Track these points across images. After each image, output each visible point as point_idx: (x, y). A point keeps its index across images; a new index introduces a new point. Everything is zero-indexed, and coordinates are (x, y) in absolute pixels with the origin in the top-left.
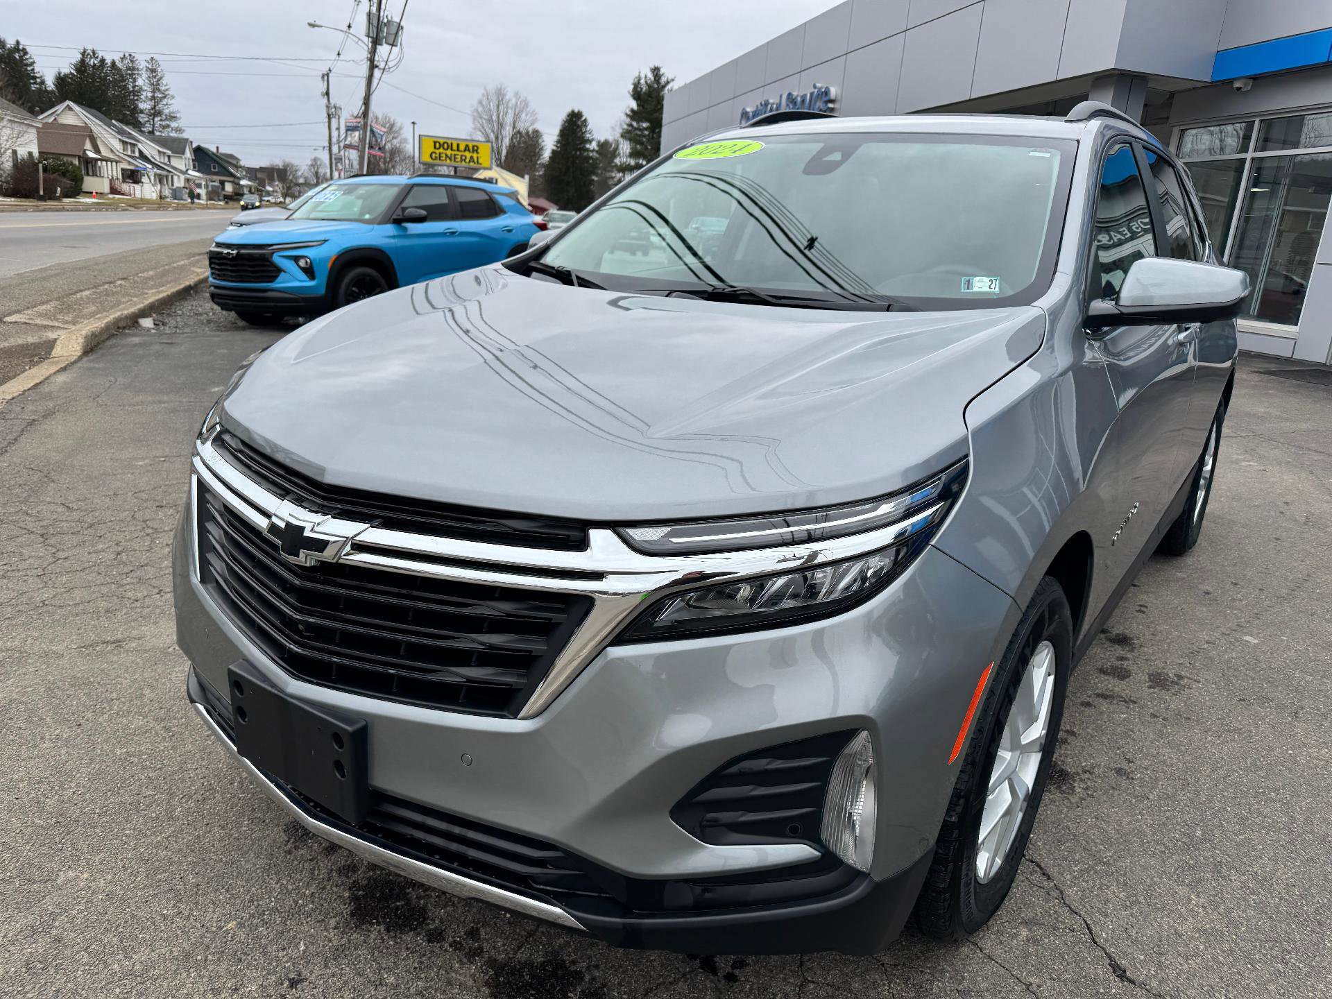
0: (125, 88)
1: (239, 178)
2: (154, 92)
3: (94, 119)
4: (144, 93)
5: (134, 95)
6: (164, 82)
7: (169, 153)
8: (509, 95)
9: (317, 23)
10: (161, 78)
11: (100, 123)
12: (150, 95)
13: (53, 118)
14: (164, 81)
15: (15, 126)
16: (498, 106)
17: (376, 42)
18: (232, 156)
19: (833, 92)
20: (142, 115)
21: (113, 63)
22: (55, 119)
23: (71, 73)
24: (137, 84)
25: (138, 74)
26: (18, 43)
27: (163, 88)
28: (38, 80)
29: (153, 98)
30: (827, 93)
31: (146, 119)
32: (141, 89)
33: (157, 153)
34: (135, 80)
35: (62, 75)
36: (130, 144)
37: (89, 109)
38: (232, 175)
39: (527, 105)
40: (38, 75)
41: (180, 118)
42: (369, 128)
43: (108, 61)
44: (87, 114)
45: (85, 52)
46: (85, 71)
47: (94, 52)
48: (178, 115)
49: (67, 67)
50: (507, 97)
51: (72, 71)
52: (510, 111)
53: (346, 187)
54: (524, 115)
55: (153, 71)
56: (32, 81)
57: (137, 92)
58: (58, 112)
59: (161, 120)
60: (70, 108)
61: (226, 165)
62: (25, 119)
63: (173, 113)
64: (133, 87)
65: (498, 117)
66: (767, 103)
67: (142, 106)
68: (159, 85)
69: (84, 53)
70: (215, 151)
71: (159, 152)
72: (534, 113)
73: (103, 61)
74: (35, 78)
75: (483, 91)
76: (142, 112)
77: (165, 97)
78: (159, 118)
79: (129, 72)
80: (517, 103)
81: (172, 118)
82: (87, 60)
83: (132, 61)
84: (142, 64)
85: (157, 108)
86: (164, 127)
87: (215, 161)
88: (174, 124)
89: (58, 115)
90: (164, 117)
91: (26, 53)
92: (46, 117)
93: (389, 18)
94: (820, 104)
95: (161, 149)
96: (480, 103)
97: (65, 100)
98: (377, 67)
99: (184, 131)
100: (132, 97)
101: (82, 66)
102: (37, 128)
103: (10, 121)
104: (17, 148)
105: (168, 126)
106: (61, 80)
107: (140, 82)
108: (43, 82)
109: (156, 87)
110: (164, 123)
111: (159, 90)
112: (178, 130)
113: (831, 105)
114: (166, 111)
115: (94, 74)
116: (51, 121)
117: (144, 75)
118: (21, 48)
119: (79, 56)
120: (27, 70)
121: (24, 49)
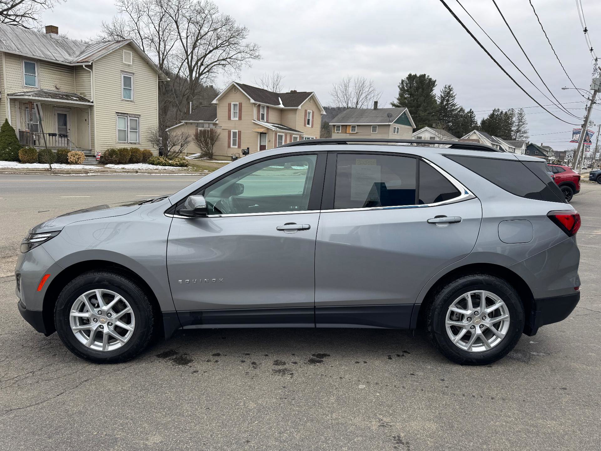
0: (507, 122)
1: (548, 157)
3: (482, 135)
4: (515, 124)
6: (524, 118)
7: (514, 147)
9: (567, 87)
10: (523, 116)
11: (485, 138)
12: (517, 124)
17: (597, 91)
18: (548, 147)
20: (512, 133)
21: (506, 113)
22: (469, 137)
24: (513, 120)
25: (514, 116)
26: (471, 110)
27: (523, 121)
28: (475, 123)
29: (518, 125)
31: (514, 134)
32: (514, 122)
33: (508, 148)
35: (485, 119)
36: (496, 145)
37: (483, 133)
38: (544, 155)
42: (585, 132)
43: (504, 112)
45: (495, 110)
47: (498, 109)
48: (528, 131)
49: (486, 117)
51: (488, 118)
55: (521, 114)
57: (511, 124)
58: (470, 135)
60: (475, 133)
61: (543, 151)
64: (511, 121)
67: (513, 129)
68: (522, 119)
70: (539, 145)
71: (509, 147)
73: (502, 112)
76: (512, 131)
77: (523, 124)
78: (519, 133)
79: (510, 115)
81: (525, 132)
82: (495, 113)
83: (512, 111)
84: (516, 111)
85: (519, 129)
86: (520, 137)
87: (538, 150)
88: (525, 135)
90: (521, 132)
92: (465, 137)
97: (473, 130)
99: (529, 137)
100: (510, 126)
101: (492, 116)
105: (522, 136)
106: (483, 122)
107: (514, 119)
108: (477, 123)
109: (520, 121)
110: (521, 135)
111: (521, 121)
112: (527, 137)
114: (523, 130)
115: (497, 118)
116: (467, 138)
117: (517, 116)
118: (472, 111)
119: (492, 112)
120: (472, 119)
121: (473, 112)
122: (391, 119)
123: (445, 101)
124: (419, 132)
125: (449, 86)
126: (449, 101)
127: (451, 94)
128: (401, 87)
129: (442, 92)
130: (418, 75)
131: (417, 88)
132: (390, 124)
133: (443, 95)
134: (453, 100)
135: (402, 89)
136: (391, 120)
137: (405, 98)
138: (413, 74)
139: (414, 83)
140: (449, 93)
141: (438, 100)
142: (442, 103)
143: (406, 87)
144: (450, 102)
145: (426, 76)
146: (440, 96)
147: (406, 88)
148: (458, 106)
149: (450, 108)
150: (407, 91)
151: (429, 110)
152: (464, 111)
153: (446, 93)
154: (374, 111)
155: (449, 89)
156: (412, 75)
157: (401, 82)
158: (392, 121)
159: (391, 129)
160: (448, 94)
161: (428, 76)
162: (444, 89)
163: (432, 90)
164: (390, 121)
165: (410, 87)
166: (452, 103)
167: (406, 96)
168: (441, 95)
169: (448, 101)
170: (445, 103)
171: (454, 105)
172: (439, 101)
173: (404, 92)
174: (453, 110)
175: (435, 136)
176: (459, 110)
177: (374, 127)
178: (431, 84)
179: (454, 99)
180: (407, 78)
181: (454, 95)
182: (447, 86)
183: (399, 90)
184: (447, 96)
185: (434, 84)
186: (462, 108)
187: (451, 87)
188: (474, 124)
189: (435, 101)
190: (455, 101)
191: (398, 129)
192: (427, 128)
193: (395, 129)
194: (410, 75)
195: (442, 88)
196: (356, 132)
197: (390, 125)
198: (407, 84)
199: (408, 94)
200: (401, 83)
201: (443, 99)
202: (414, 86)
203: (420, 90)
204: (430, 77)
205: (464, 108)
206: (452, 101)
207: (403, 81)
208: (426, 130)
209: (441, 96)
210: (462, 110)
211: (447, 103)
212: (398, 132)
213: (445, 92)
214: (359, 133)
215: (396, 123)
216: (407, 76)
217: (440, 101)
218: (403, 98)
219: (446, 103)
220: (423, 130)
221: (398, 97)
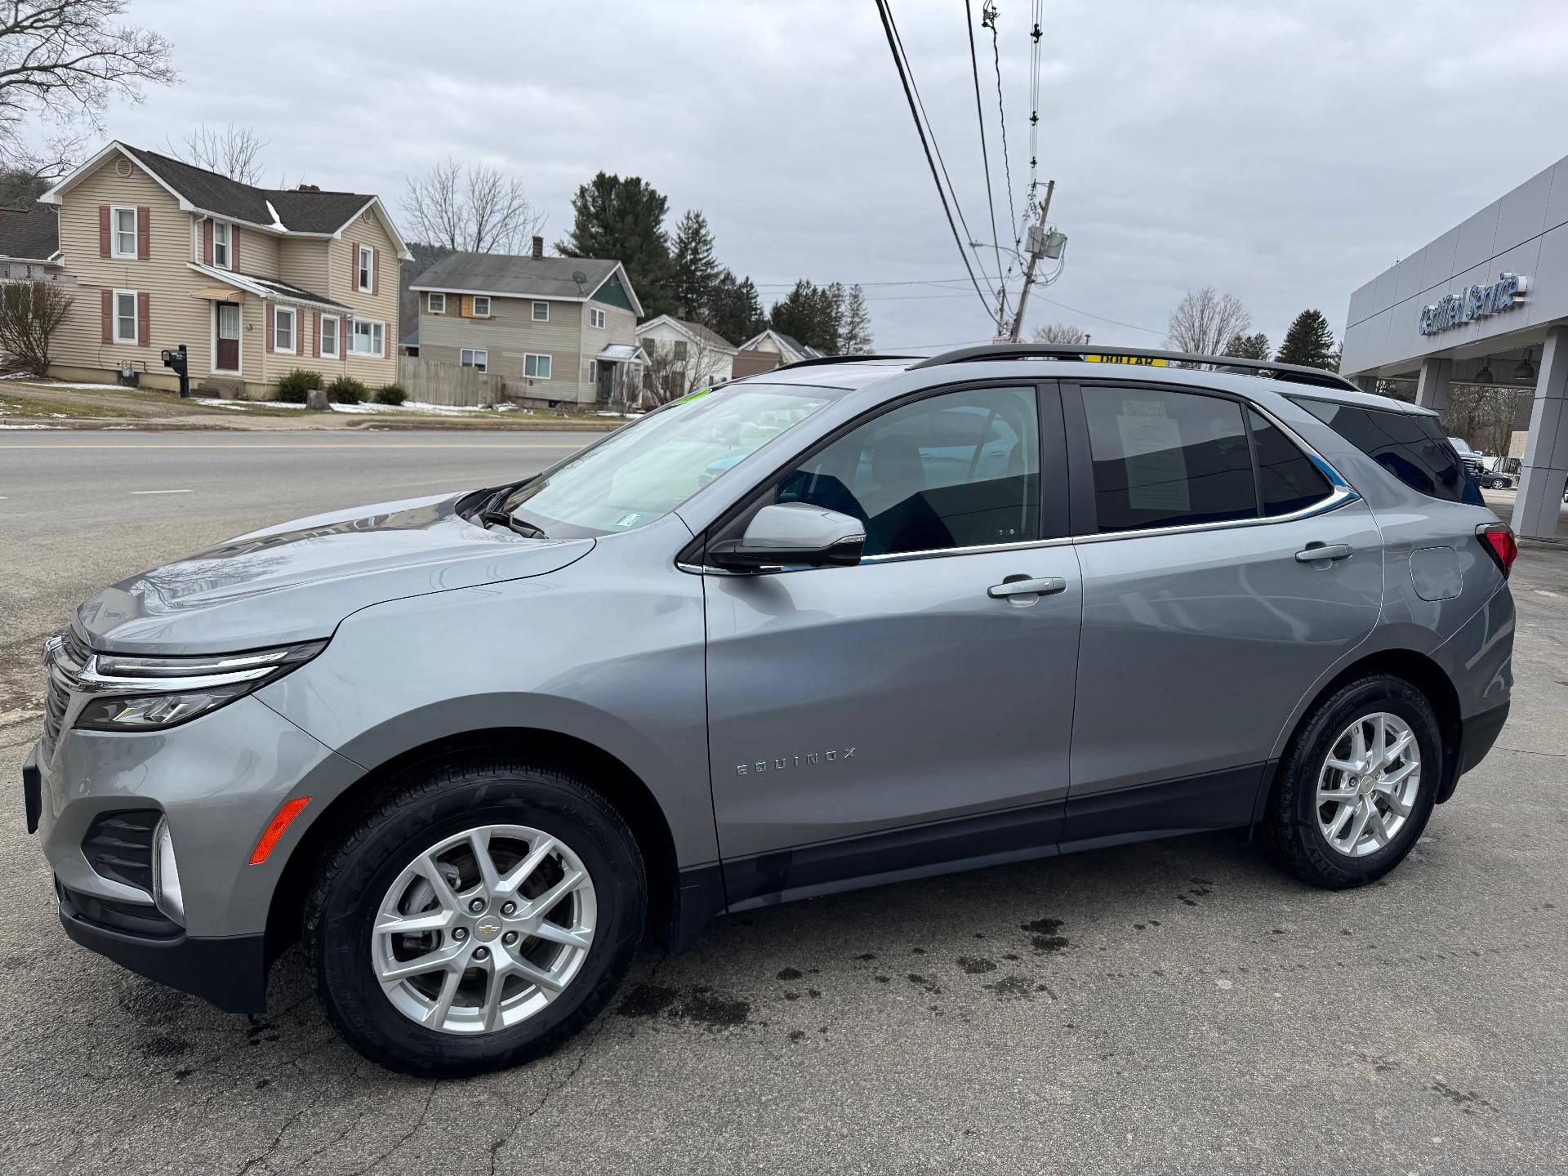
0: (829, 315)
2: (853, 317)
3: (787, 345)
4: (845, 319)
5: (836, 321)
8: (1218, 297)
9: (978, 242)
10: (862, 303)
11: (792, 350)
12: (849, 320)
13: (754, 347)
14: (863, 306)
15: (713, 354)
16: (1202, 312)
17: (1036, 256)
20: (840, 340)
21: (824, 292)
22: (756, 347)
23: (786, 304)
24: (840, 310)
25: (842, 301)
26: (747, 279)
27: (861, 313)
28: (758, 312)
29: (852, 322)
31: (843, 343)
32: (843, 315)
34: (838, 306)
35: (780, 304)
37: (785, 337)
39: (1239, 308)
40: (759, 307)
41: (873, 341)
43: (820, 290)
44: (782, 341)
45: (800, 283)
46: (797, 301)
47: (808, 283)
48: (871, 338)
49: (783, 299)
50: (1215, 301)
51: (788, 301)
52: (1216, 316)
54: (1233, 320)
55: (856, 297)
56: (753, 313)
57: (838, 319)
58: (759, 341)
59: (855, 344)
60: (769, 336)
62: (725, 349)
63: (868, 336)
64: (836, 314)
65: (1201, 325)
67: (841, 331)
68: (858, 310)
69: (799, 285)
72: (1246, 317)
73: (815, 290)
74: (756, 309)
75: (1185, 295)
76: (840, 336)
77: (862, 321)
78: (855, 341)
79: (835, 299)
80: (1226, 307)
81: (866, 341)
82: (801, 291)
83: (838, 289)
84: (847, 291)
85: (854, 332)
86: (857, 350)
88: (866, 347)
89: (759, 343)
90: (858, 340)
91: (752, 287)
92: (748, 346)
93: (1053, 230)
96: (1182, 309)
97: (769, 329)
98: (1033, 281)
100: (833, 323)
101: (796, 297)
102: (734, 356)
103: (710, 350)
104: (712, 375)
105: (861, 349)
106: (777, 311)
107: (842, 308)
108: (761, 313)
109: (855, 313)
110: (857, 346)
111: (857, 314)
114: (861, 335)
115: (805, 302)
116: (751, 349)
117: (847, 302)
118: (749, 283)
119: (794, 288)
120: (750, 302)
121: (751, 284)
122: (584, 287)
123: (689, 252)
124: (646, 327)
125: (697, 216)
126: (698, 253)
127: (703, 236)
128: (579, 204)
129: (680, 228)
130: (622, 180)
131: (621, 214)
132: (581, 300)
133: (683, 235)
134: (707, 250)
135: (583, 210)
136: (583, 290)
137: (593, 236)
138: (609, 174)
139: (613, 197)
140: (697, 232)
141: (673, 248)
142: (682, 255)
143: (593, 206)
144: (701, 256)
145: (643, 183)
146: (675, 237)
147: (592, 209)
148: (720, 268)
149: (701, 270)
150: (596, 216)
151: (653, 272)
152: (733, 281)
153: (690, 232)
154: (534, 262)
155: (697, 222)
156: (607, 176)
157: (578, 193)
158: (588, 294)
159: (586, 314)
160: (695, 234)
161: (647, 184)
162: (685, 222)
163: (658, 222)
164: (581, 294)
165: (603, 208)
166: (705, 258)
167: (593, 230)
168: (679, 235)
169: (695, 251)
170: (689, 257)
171: (709, 264)
172: (673, 250)
173: (588, 218)
174: (709, 277)
175: (686, 340)
176: (722, 277)
177: (541, 306)
178: (655, 205)
179: (710, 249)
180: (595, 184)
181: (709, 238)
182: (692, 215)
183: (577, 214)
184: (694, 240)
185: (663, 207)
186: (729, 274)
187: (701, 219)
188: (756, 314)
189: (666, 250)
190: (714, 255)
191: (601, 314)
192: (665, 318)
193: (595, 316)
194: (601, 176)
195: (681, 219)
196: (488, 315)
197: (581, 303)
198: (594, 200)
199: (599, 226)
200: (579, 194)
201: (684, 246)
202: (613, 206)
203: (630, 218)
204: (651, 187)
205: (734, 273)
206: (705, 254)
207: (583, 191)
208: (664, 323)
209: (679, 238)
210: (728, 277)
211: (695, 257)
212: (601, 324)
213: (689, 229)
214: (497, 319)
215: (598, 300)
216: (594, 178)
217: (677, 251)
218: (587, 235)
219: (692, 257)
220: (656, 321)
221: (572, 232)
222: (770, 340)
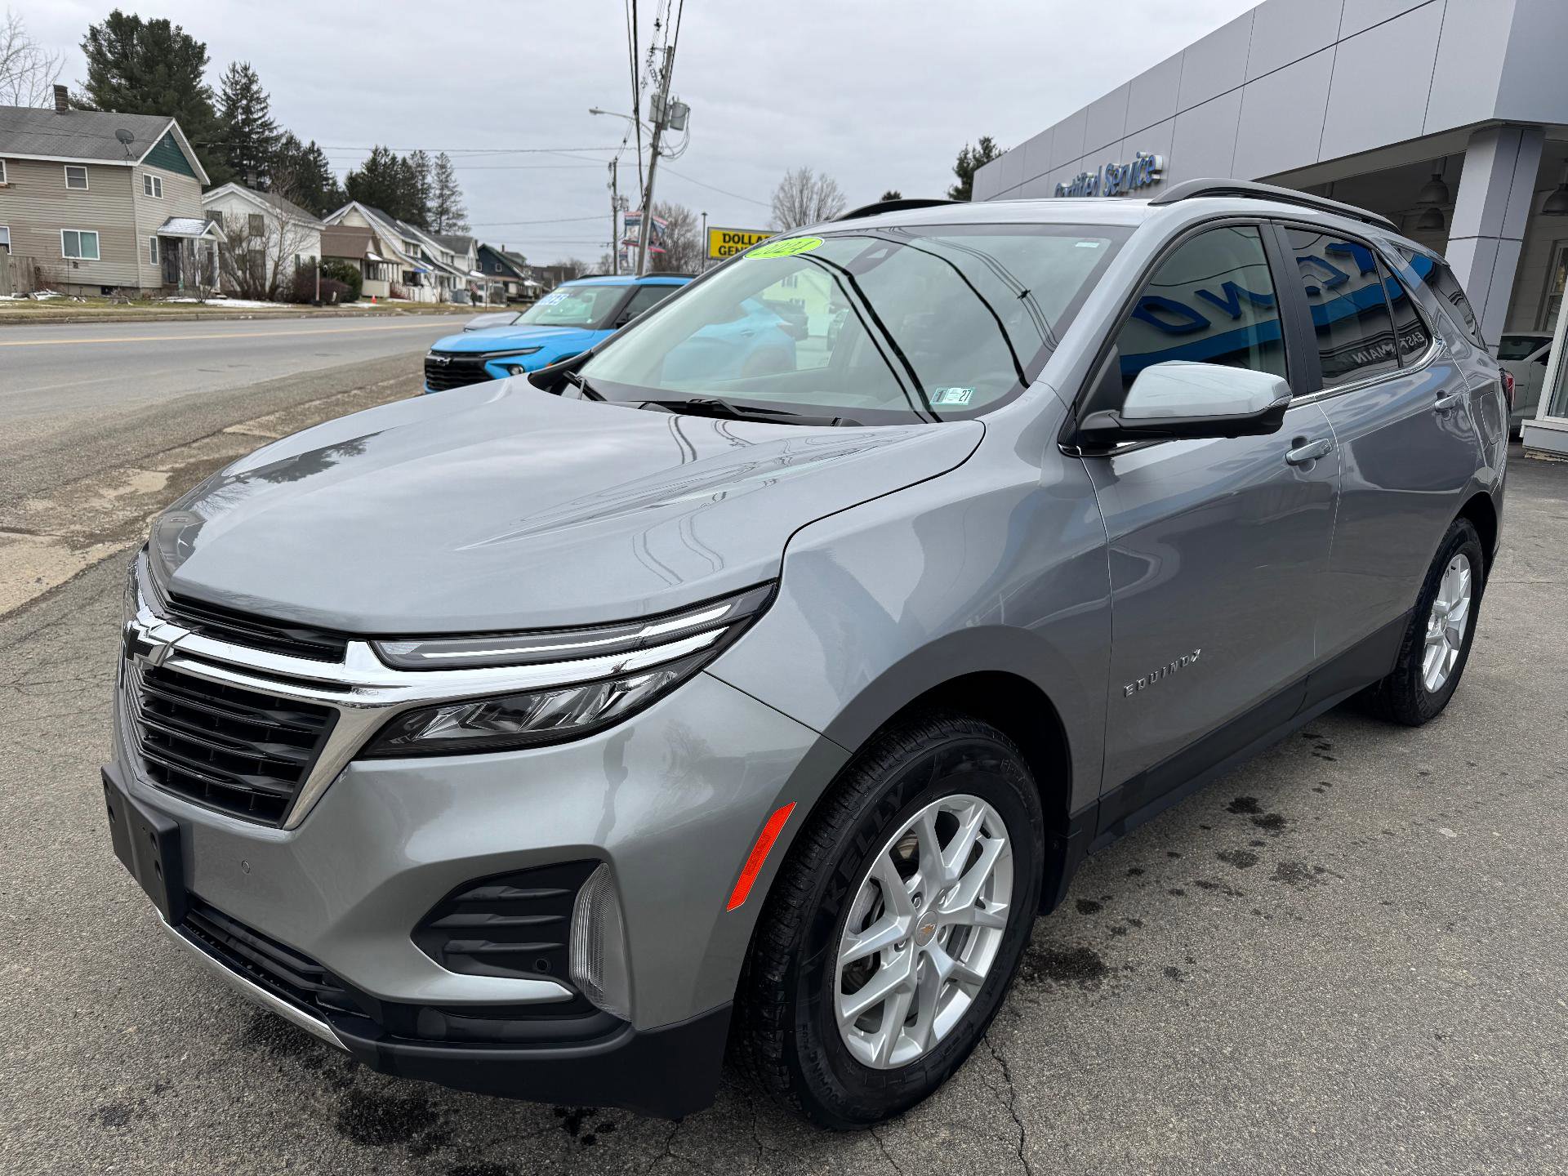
0: (414, 186)
1: (524, 279)
2: (442, 189)
3: (377, 220)
4: (433, 191)
5: (422, 194)
6: (453, 179)
7: (452, 253)
8: (814, 177)
9: (598, 109)
10: (450, 174)
11: (384, 224)
12: (438, 192)
13: (338, 220)
14: (453, 177)
15: (299, 229)
16: (801, 192)
17: (660, 127)
18: (518, 255)
19: (1159, 161)
20: (430, 214)
21: (404, 160)
22: (341, 221)
23: (363, 173)
24: (426, 181)
25: (428, 171)
26: (313, 144)
27: (451, 185)
28: (331, 182)
29: (441, 195)
30: (1151, 163)
31: (433, 218)
32: (430, 187)
33: (439, 253)
34: (424, 177)
35: (354, 174)
36: (414, 245)
37: (373, 209)
38: (516, 275)
39: (834, 189)
40: (330, 176)
41: (467, 216)
42: (650, 221)
43: (399, 159)
44: (371, 215)
45: (376, 150)
46: (376, 169)
47: (386, 150)
48: (465, 213)
49: (358, 168)
50: (813, 181)
51: (364, 171)
52: (815, 196)
53: (572, 289)
54: (830, 200)
55: (443, 167)
56: (324, 183)
57: (425, 190)
58: (344, 214)
59: (448, 219)
60: (355, 209)
61: (510, 264)
62: (309, 223)
63: (460, 210)
64: (422, 185)
65: (801, 206)
66: (1084, 177)
67: (430, 204)
68: (447, 181)
69: (375, 152)
70: (499, 249)
71: (442, 252)
72: (841, 198)
73: (394, 159)
74: (327, 179)
75: (784, 174)
76: (429, 210)
77: (453, 194)
78: (446, 217)
79: (419, 169)
80: (822, 187)
81: (459, 216)
82: (379, 159)
83: (422, 158)
84: (432, 160)
85: (445, 206)
86: (451, 226)
87: (500, 261)
88: (461, 223)
89: (344, 217)
90: (451, 215)
91: (320, 154)
92: (332, 220)
93: (676, 99)
94: (1143, 176)
95: (444, 250)
96: (782, 188)
97: (351, 202)
98: (660, 154)
99: (470, 229)
100: (420, 196)
101: (373, 165)
102: (321, 231)
103: (295, 225)
104: (300, 253)
105: (455, 225)
106: (352, 180)
107: (429, 179)
108: (334, 184)
109: (444, 184)
110: (451, 222)
111: (447, 187)
112: (465, 228)
113: (1156, 177)
114: (454, 209)
115: (385, 172)
116: (336, 223)
117: (434, 172)
118: (316, 149)
119: (371, 155)
120: (320, 171)
121: (318, 150)
122: (131, 148)
123: (240, 111)
124: (209, 197)
125: (246, 69)
126: (252, 113)
127: (257, 92)
128: (91, 49)
129: (225, 83)
130: (145, 21)
131: (149, 63)
132: (130, 163)
133: (229, 91)
134: (262, 109)
135: (97, 57)
136: (131, 152)
137: (116, 89)
138: (127, 13)
139: (135, 42)
140: (247, 88)
141: (218, 106)
142: (230, 113)
143: (110, 52)
144: (255, 116)
145: (173, 27)
146: (221, 93)
147: (109, 55)
148: (281, 131)
149: (258, 133)
150: (116, 64)
151: (198, 134)
152: (298, 146)
153: (238, 87)
154: (59, 116)
155: (246, 75)
156: (124, 16)
157: (88, 33)
158: (138, 158)
159: (138, 182)
160: (245, 90)
161: (179, 28)
162: (231, 76)
163: (199, 74)
164: (128, 157)
165: (125, 55)
166: (260, 118)
167: (114, 81)
168: (224, 90)
169: (247, 110)
170: (240, 117)
171: (266, 126)
172: (220, 109)
173: (105, 66)
174: (267, 140)
175: (263, 213)
176: (284, 140)
177: (76, 173)
178: (193, 54)
179: (266, 107)
180: (109, 24)
181: (262, 95)
182: (238, 68)
183: (89, 60)
184: (244, 97)
185: (202, 56)
186: (292, 138)
187: (250, 72)
188: (327, 184)
189: (211, 108)
190: (270, 116)
191: (157, 181)
192: (232, 187)
193: (150, 184)
194: (116, 16)
195: (226, 72)
196: (5, 182)
197: (131, 167)
198: (110, 43)
199: (121, 77)
200: (89, 36)
201: (232, 104)
202: (137, 52)
203: (161, 68)
204: (184, 32)
205: (298, 137)
206: (260, 114)
207: (94, 33)
208: (232, 193)
209: (225, 94)
210: (291, 142)
211: (248, 118)
212: (158, 193)
213: (236, 84)
214: (18, 187)
215: (148, 164)
216: (108, 18)
217: (223, 109)
218: (107, 88)
219: (244, 117)
220: (221, 191)
221: (87, 83)
222: (356, 214)
